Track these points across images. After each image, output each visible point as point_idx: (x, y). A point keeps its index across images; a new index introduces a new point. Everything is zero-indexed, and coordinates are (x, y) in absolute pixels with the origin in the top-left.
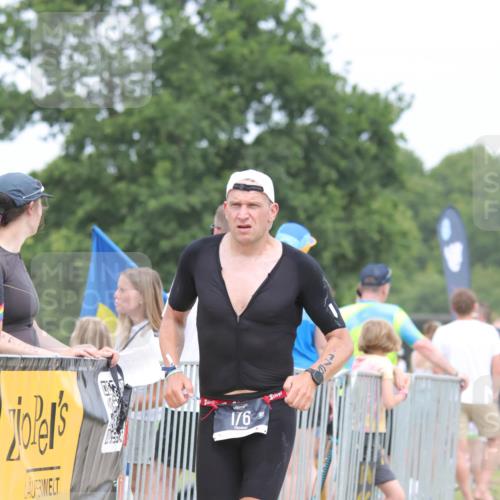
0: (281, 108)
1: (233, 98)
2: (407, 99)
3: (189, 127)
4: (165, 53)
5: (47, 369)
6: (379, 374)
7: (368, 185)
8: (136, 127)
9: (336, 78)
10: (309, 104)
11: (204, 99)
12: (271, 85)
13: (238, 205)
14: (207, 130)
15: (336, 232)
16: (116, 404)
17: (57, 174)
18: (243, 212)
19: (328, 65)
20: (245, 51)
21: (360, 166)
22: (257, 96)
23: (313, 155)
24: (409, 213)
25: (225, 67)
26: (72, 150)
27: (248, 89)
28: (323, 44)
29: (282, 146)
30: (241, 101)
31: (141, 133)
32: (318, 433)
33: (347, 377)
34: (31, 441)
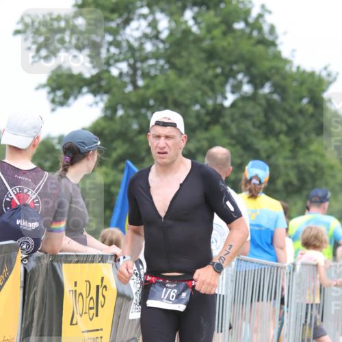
0: (249, 82)
1: (216, 76)
2: (333, 75)
3: (188, 96)
4: (171, 45)
5: (92, 262)
6: (315, 263)
7: (307, 134)
8: (151, 97)
9: (286, 61)
10: (268, 79)
11: (197, 77)
12: (241, 66)
13: (159, 137)
14: (200, 98)
15: (286, 166)
16: (139, 286)
17: (99, 129)
18: (162, 142)
19: (280, 52)
20: (225, 44)
21: (301, 121)
22: (232, 74)
23: (270, 115)
25: (211, 55)
26: (109, 113)
27: (227, 69)
28: (277, 38)
29: (250, 108)
30: (222, 78)
31: (155, 100)
32: (274, 304)
33: (294, 265)
34: (84, 311)
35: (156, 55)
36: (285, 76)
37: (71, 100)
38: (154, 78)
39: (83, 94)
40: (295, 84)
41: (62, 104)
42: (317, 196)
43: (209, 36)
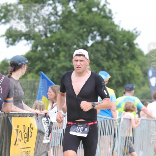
0: (99, 35)
1: (84, 32)
2: (139, 32)
3: (71, 41)
4: (63, 18)
5: (26, 117)
6: (130, 118)
7: (126, 59)
8: (54, 42)
9: (116, 26)
10: (108, 34)
11: (75, 32)
12: (96, 28)
13: (77, 61)
14: (76, 42)
15: (116, 74)
16: (48, 128)
17: (29, 56)
18: (79, 63)
19: (114, 22)
20: (88, 18)
21: (124, 53)
22: (92, 31)
23: (109, 50)
24: (139, 68)
25: (82, 22)
26: (34, 48)
27: (89, 30)
28: (112, 15)
29: (100, 47)
30: (87, 33)
31: (56, 43)
32: (111, 137)
33: (120, 119)
34: (22, 139)
35: (56, 23)
36: (116, 33)
37: (16, 43)
38: (55, 33)
39: (22, 40)
40: (121, 36)
41: (12, 44)
42: (128, 88)
43: (81, 14)
